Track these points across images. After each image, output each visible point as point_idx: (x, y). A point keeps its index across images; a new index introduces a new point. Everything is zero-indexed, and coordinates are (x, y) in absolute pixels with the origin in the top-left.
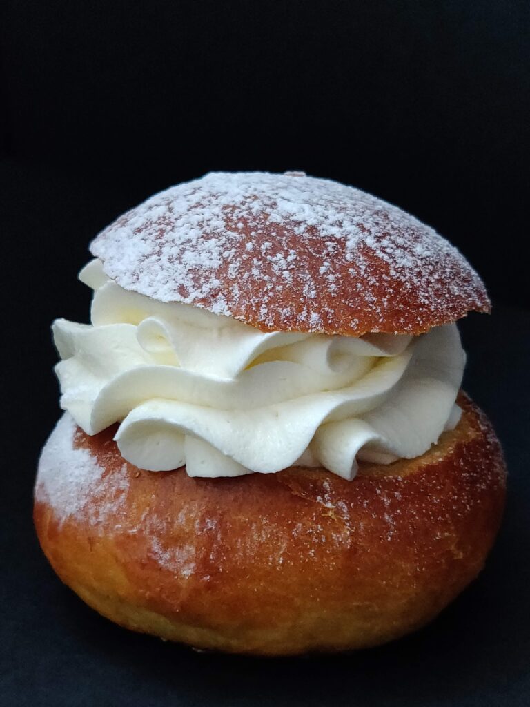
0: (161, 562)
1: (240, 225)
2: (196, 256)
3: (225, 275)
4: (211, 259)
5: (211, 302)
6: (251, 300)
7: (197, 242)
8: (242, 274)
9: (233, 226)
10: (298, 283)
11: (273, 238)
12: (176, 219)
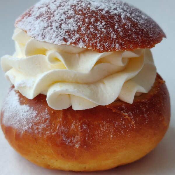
0: (67, 143)
1: (80, 12)
2: (67, 26)
3: (80, 32)
4: (73, 27)
5: (77, 44)
6: (93, 41)
7: (66, 20)
8: (87, 31)
9: (78, 13)
10: (108, 33)
11: (95, 17)
12: (54, 12)
